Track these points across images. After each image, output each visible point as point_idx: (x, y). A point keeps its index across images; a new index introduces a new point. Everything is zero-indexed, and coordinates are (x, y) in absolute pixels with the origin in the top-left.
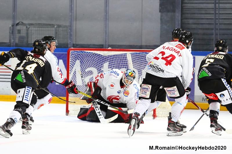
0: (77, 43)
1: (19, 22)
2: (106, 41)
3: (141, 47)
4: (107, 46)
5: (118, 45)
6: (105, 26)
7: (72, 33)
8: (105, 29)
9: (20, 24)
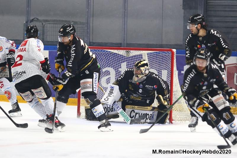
0: (94, 41)
1: (34, 18)
2: (124, 39)
3: (161, 46)
4: (125, 45)
5: (137, 44)
6: (124, 23)
7: (89, 31)
8: (124, 27)
9: (34, 20)
